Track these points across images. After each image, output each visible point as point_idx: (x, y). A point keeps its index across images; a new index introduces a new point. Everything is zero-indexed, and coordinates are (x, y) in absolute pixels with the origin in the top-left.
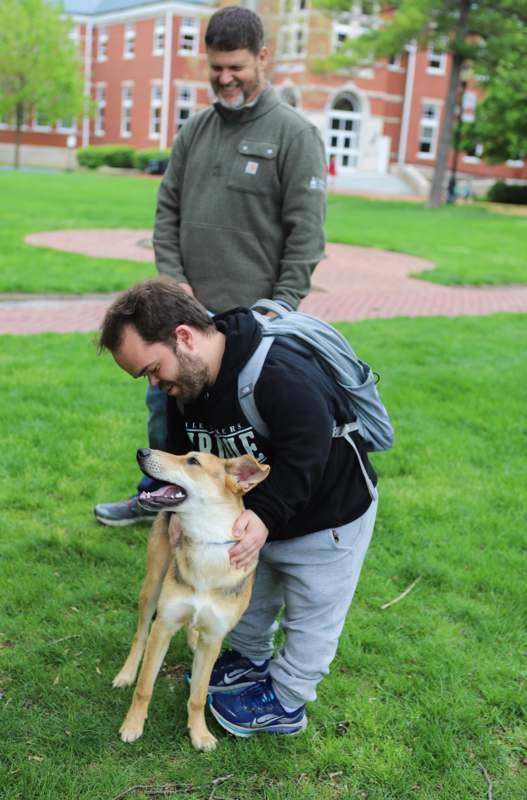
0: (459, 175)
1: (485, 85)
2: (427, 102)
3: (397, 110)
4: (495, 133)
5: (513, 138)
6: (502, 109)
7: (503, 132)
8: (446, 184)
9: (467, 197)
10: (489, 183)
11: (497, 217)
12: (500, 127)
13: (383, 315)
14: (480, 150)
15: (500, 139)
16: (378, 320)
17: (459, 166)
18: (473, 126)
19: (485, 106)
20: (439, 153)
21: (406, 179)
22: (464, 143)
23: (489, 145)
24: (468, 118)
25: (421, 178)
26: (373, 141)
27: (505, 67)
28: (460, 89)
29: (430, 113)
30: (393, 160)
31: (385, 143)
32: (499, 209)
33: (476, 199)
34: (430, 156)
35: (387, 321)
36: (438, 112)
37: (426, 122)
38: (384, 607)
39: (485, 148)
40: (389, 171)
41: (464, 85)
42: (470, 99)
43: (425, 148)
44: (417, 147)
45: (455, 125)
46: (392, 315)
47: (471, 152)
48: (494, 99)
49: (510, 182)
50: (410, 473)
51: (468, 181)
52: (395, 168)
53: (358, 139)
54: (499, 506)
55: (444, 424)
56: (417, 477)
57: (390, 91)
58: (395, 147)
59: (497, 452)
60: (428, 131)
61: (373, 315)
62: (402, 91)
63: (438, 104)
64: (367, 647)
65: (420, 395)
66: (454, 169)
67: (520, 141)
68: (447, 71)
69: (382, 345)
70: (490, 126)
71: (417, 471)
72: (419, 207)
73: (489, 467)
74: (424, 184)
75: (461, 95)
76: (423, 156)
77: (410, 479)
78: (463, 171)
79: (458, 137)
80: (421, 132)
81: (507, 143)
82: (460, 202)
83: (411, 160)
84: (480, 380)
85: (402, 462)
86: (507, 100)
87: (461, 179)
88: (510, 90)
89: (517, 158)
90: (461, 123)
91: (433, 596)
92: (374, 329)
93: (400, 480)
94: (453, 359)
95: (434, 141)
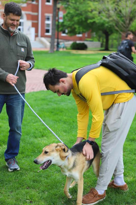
0: (60, 40)
1: (66, 8)
2: (47, 15)
3: (36, 18)
4: (71, 25)
5: (77, 26)
6: (72, 17)
7: (73, 25)
8: (56, 44)
9: (63, 48)
10: (71, 43)
11: (74, 55)
12: (73, 23)
13: (35, 90)
14: (67, 31)
15: (73, 27)
16: (34, 92)
17: (60, 37)
18: (63, 23)
19: (67, 16)
20: (52, 33)
21: (42, 42)
22: (60, 29)
23: (69, 29)
24: (61, 21)
25: (47, 42)
26: (29, 29)
27: (72, 3)
28: (57, 10)
29: (48, 19)
30: (36, 36)
31: (33, 30)
32: (74, 52)
33: (67, 49)
34: (50, 34)
35: (37, 92)
36: (51, 18)
37: (47, 22)
38: (38, 171)
39: (68, 30)
40: (35, 40)
41: (59, 9)
42: (61, 14)
43: (48, 31)
44: (45, 31)
45: (57, 23)
46: (38, 90)
47: (64, 32)
48: (69, 13)
49: (78, 42)
50: (45, 136)
51: (63, 42)
52: (37, 39)
53: (23, 29)
54: (71, 142)
55: (55, 122)
56: (47, 137)
57: (33, 11)
58: (37, 31)
59: (71, 128)
60: (48, 25)
61: (32, 91)
62: (37, 11)
63: (50, 15)
64: (34, 181)
65: (48, 114)
66: (58, 38)
67: (79, 28)
68: (53, 3)
69: (35, 100)
70: (69, 23)
71: (47, 135)
72: (46, 53)
73: (68, 132)
74: (48, 44)
75: (58, 12)
76: (47, 34)
77: (45, 138)
78: (61, 39)
79: (58, 26)
80: (46, 26)
81: (75, 28)
82: (61, 50)
83: (43, 36)
84: (66, 108)
85: (42, 133)
86: (73, 13)
87: (61, 42)
88: (74, 10)
89: (79, 33)
90: (58, 22)
91: (52, 167)
92: (33, 95)
93: (42, 138)
94: (59, 103)
95: (50, 28)
